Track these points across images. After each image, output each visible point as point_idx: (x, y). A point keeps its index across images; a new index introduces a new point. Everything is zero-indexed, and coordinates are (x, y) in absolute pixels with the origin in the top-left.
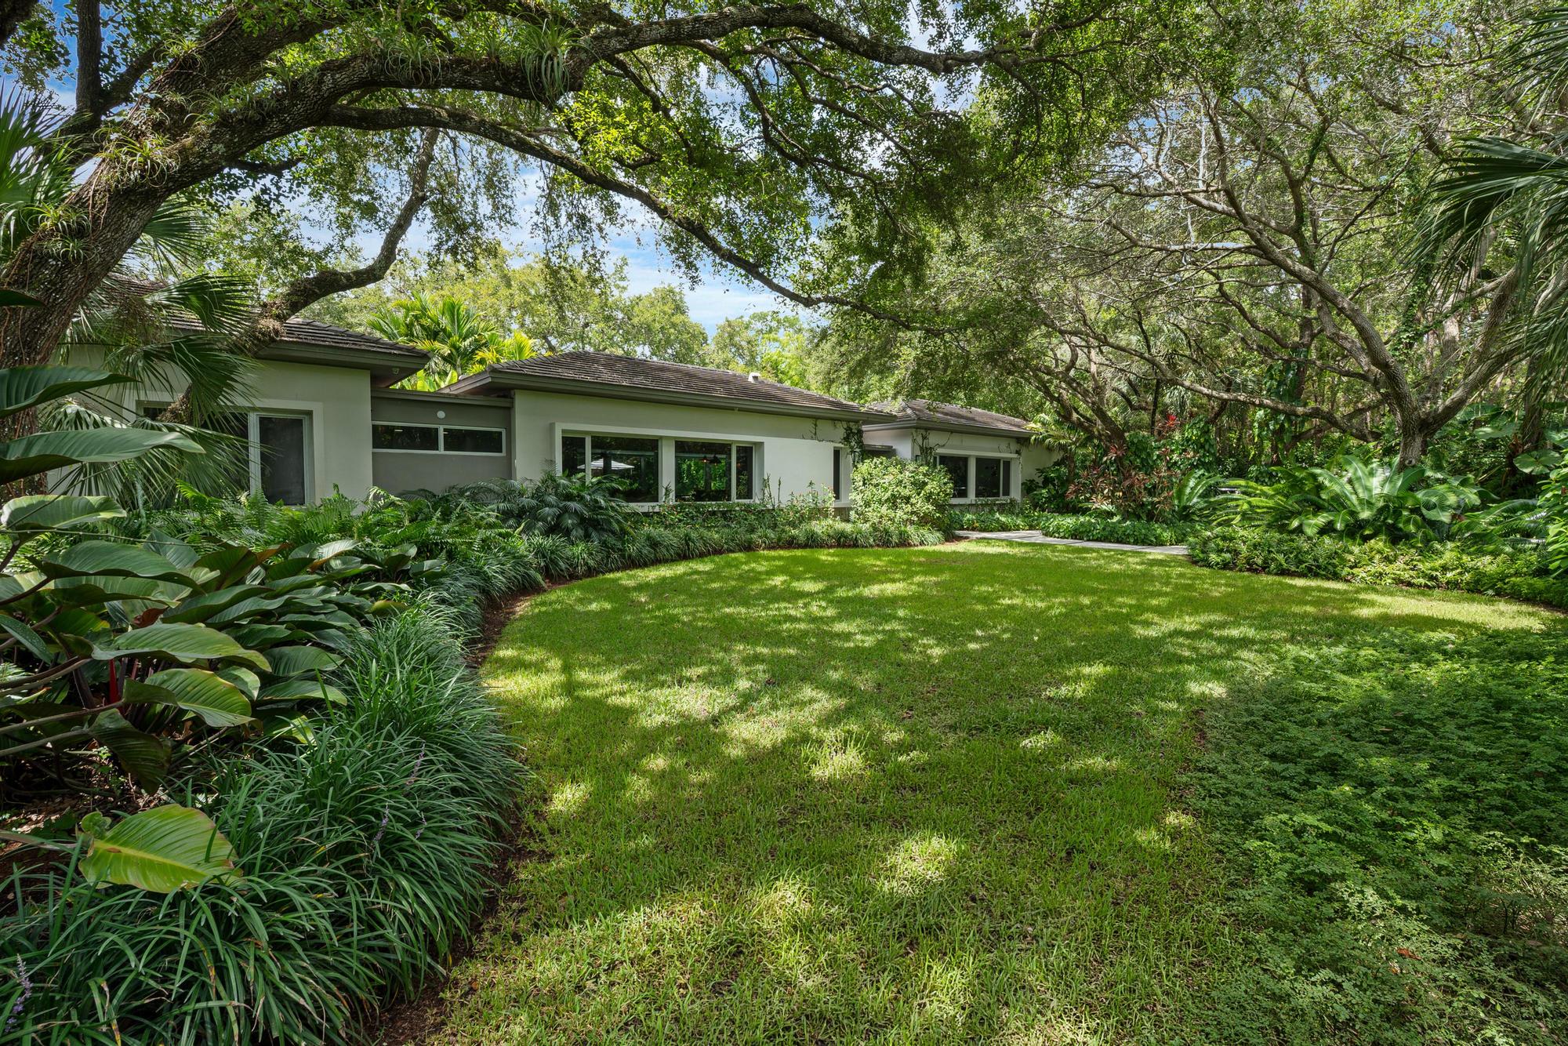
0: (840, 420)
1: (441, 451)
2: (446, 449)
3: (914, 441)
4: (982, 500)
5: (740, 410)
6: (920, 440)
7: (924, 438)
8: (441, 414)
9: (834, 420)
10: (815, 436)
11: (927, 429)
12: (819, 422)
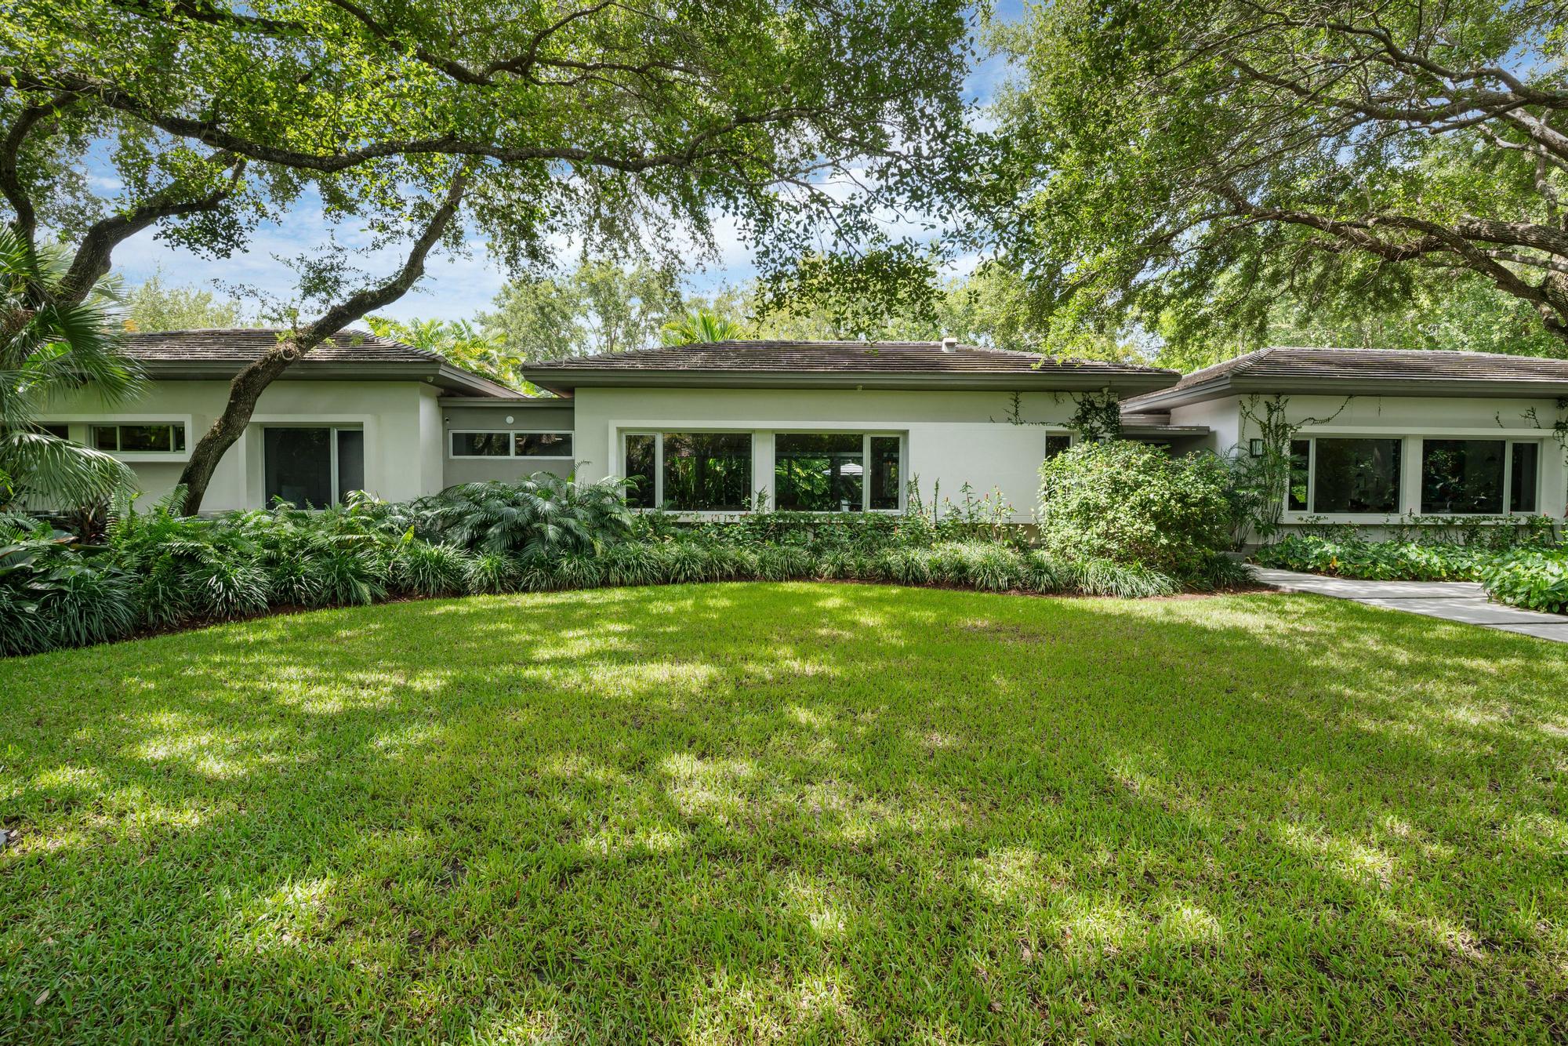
0: (1070, 391)
1: (512, 456)
2: (517, 454)
3: (1245, 415)
4: (1429, 519)
5: (867, 388)
6: (1262, 414)
7: (1271, 410)
8: (510, 419)
9: (1054, 391)
10: (1016, 418)
11: (1278, 394)
12: (1022, 397)
